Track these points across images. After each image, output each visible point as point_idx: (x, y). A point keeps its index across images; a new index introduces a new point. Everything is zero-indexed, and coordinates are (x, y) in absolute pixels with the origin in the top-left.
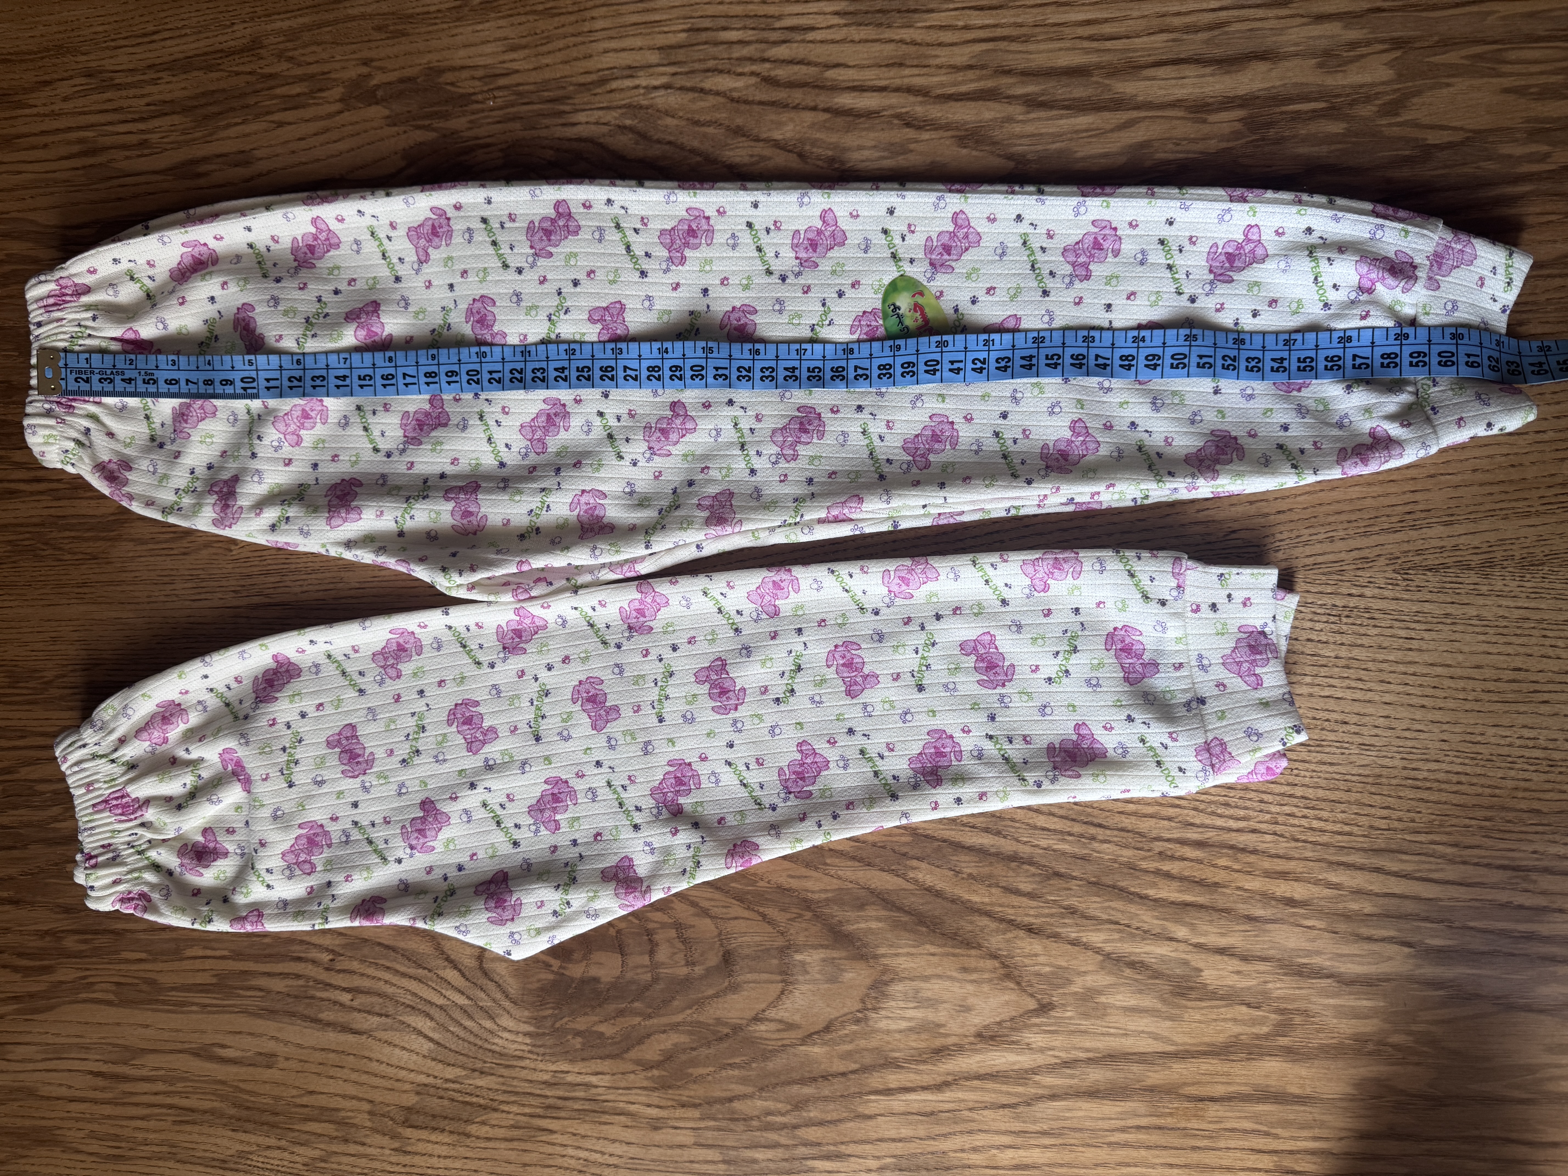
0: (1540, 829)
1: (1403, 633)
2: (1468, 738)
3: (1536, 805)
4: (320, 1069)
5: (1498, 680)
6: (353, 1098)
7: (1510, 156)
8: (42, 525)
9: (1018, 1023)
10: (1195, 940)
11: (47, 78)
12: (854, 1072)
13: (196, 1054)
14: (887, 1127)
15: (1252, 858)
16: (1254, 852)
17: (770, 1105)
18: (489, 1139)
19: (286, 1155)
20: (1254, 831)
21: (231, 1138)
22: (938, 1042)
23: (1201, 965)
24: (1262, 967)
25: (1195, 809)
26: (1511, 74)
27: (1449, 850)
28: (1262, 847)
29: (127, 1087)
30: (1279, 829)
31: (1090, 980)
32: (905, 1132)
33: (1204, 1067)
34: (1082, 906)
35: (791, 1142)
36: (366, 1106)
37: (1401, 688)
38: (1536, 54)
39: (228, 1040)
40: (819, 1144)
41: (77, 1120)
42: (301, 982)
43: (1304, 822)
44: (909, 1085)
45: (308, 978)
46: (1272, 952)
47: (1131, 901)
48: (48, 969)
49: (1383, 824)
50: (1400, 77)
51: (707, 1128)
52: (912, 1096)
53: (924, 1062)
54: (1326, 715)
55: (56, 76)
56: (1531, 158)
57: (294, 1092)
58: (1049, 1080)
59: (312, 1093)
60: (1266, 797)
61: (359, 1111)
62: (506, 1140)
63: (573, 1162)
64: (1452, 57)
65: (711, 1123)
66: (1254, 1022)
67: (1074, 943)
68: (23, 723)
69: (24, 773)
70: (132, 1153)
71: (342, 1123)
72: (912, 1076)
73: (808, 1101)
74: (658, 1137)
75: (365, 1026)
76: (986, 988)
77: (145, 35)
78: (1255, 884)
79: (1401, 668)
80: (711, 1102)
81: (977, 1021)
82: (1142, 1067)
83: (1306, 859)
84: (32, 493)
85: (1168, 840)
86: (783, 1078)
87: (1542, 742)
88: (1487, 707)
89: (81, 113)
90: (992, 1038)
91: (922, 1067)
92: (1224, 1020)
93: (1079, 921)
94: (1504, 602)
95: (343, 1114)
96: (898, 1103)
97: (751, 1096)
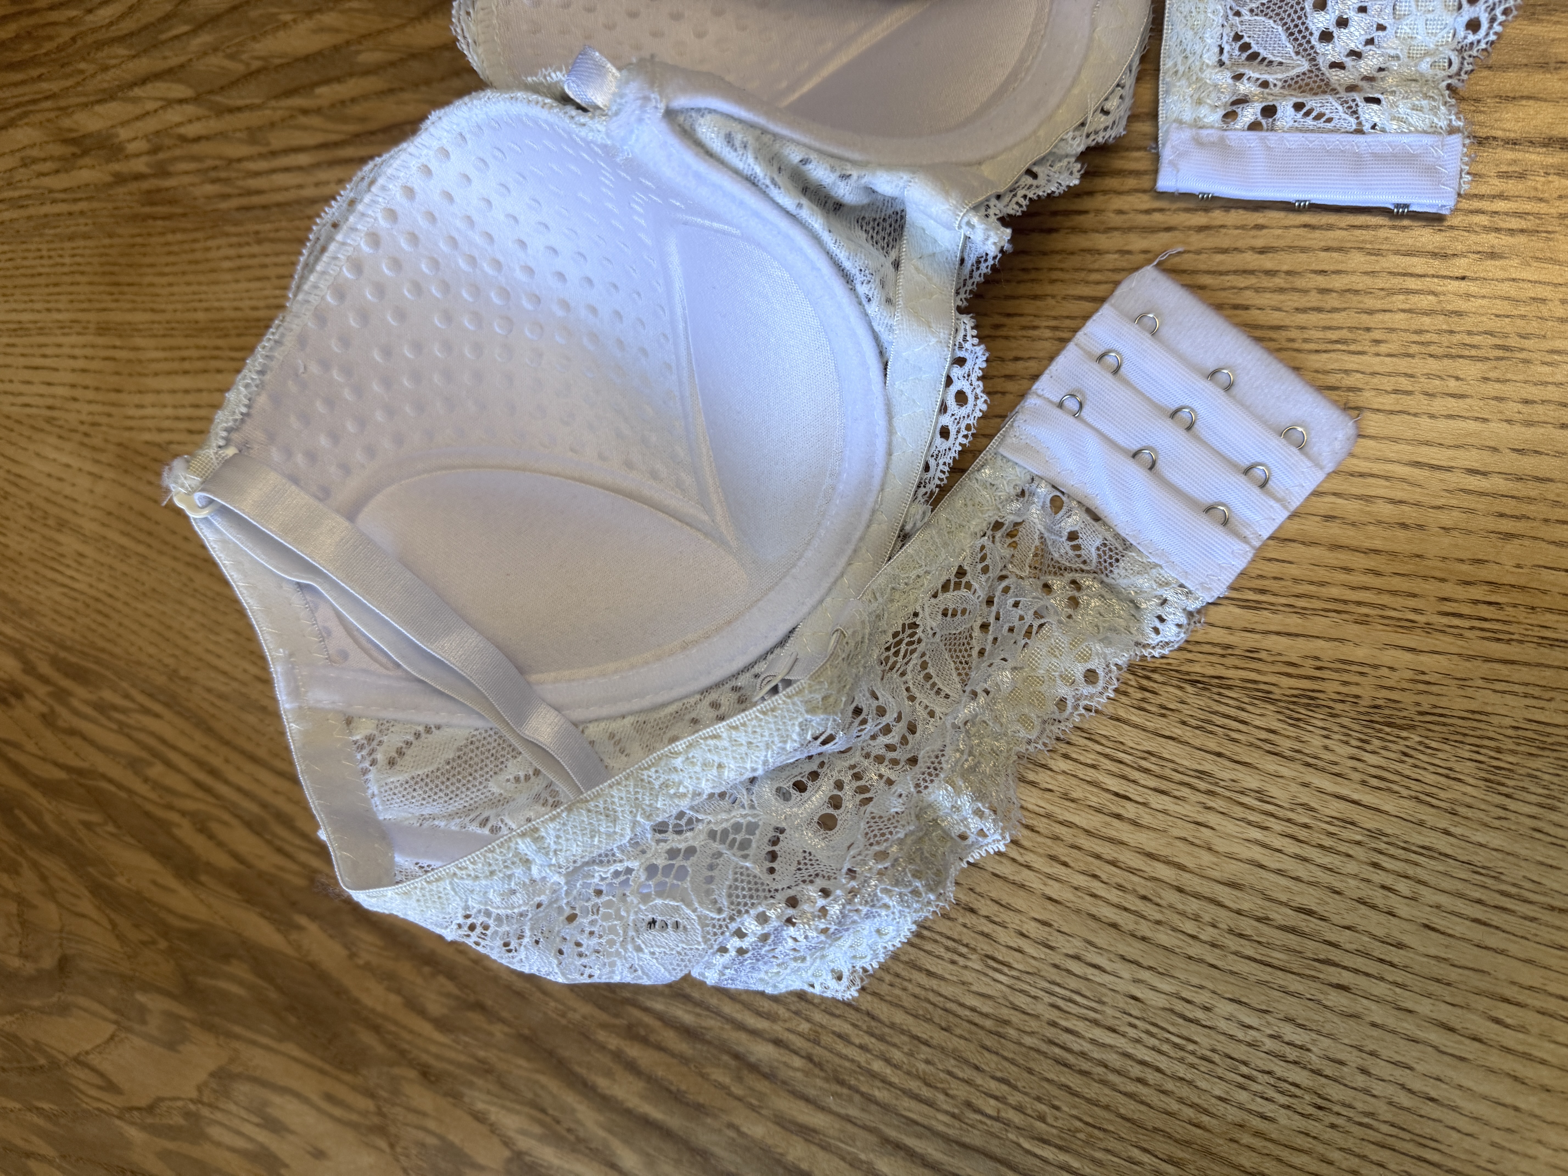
1: (1114, 784)
2: (1180, 1006)
5: (1264, 920)
37: (1081, 881)
49: (990, 1106)
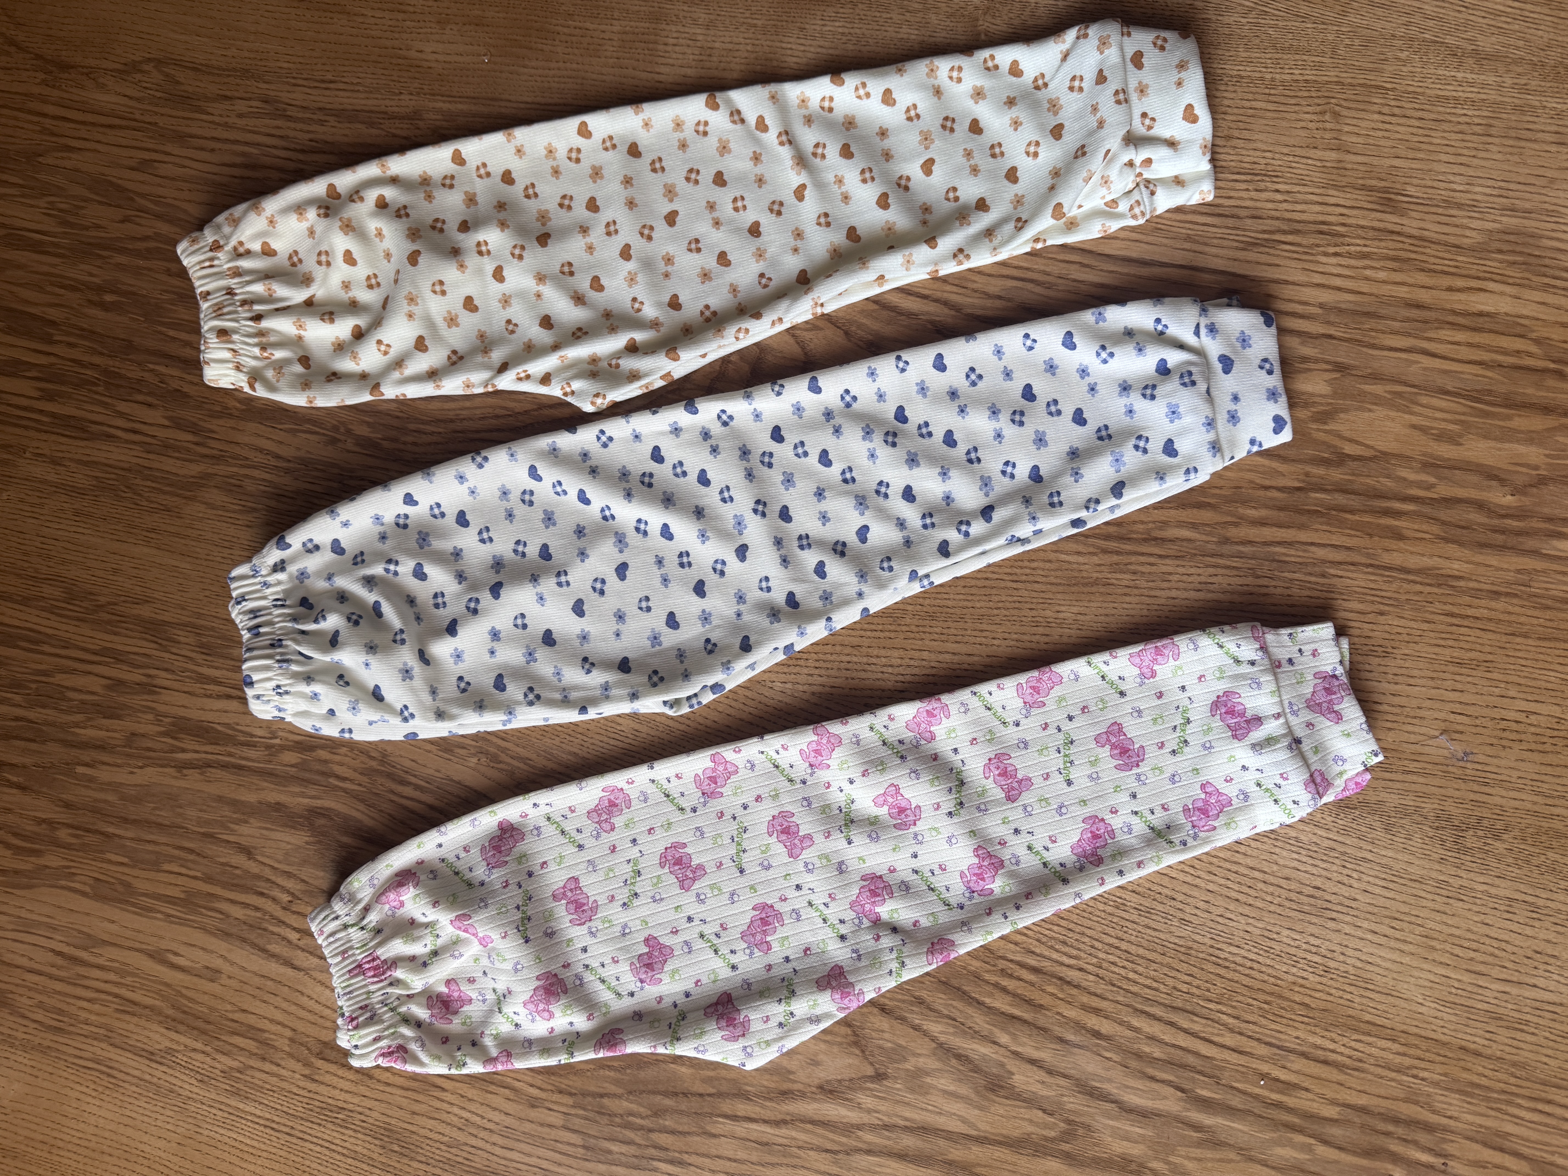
0: (1306, 1020)
3: (1307, 1000)
4: (257, 992)
6: (279, 1023)
7: (1405, 479)
8: (129, 470)
9: (855, 1084)
10: (1014, 1048)
11: (228, 93)
12: (709, 1095)
13: (150, 956)
14: (727, 1147)
15: (1074, 991)
16: (1077, 987)
17: (634, 1107)
18: (388, 1084)
19: (208, 1059)
20: (1081, 969)
21: (162, 1035)
22: (786, 1086)
23: (1014, 1070)
24: (1062, 1082)
25: (1038, 940)
26: (1420, 415)
27: (1231, 1020)
28: (1084, 984)
29: (82, 970)
30: (1101, 972)
31: (922, 1062)
32: (741, 1155)
33: (997, 1154)
34: (929, 999)
35: (643, 1142)
36: (288, 1033)
38: (1443, 404)
39: (182, 949)
40: (667, 1149)
41: (30, 989)
42: (259, 914)
43: (1123, 972)
44: (753, 1116)
45: (265, 913)
46: (1072, 1072)
47: (970, 1004)
48: (37, 853)
50: (1335, 394)
51: (576, 1115)
52: (754, 1126)
53: (771, 1099)
54: (1160, 889)
55: (236, 94)
56: (1419, 485)
57: (229, 1007)
58: (869, 1137)
59: (244, 1011)
60: (1097, 944)
61: (282, 1036)
62: (403, 1088)
63: (455, 1119)
64: (1378, 389)
65: (581, 1112)
66: (1046, 1126)
67: (916, 1028)
68: (68, 635)
69: (59, 678)
70: (72, 1029)
71: (264, 1043)
72: (758, 1109)
73: (666, 1111)
74: (533, 1114)
75: (305, 965)
76: (835, 1049)
77: (323, 81)
78: (1072, 1013)
79: (1227, 865)
80: (585, 1094)
81: (822, 1075)
82: (947, 1143)
83: (1117, 1002)
84: (127, 441)
85: (1011, 961)
86: (650, 1087)
87: (1324, 952)
88: (1288, 912)
89: (250, 132)
90: (831, 1092)
91: (768, 1104)
92: (1023, 1119)
93: (925, 1011)
94: (1320, 832)
95: (267, 1035)
96: (740, 1129)
97: (620, 1097)
